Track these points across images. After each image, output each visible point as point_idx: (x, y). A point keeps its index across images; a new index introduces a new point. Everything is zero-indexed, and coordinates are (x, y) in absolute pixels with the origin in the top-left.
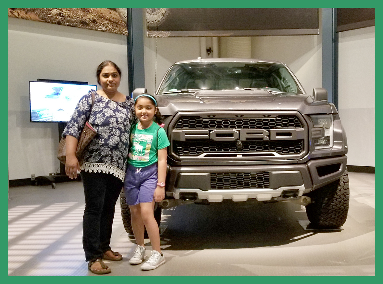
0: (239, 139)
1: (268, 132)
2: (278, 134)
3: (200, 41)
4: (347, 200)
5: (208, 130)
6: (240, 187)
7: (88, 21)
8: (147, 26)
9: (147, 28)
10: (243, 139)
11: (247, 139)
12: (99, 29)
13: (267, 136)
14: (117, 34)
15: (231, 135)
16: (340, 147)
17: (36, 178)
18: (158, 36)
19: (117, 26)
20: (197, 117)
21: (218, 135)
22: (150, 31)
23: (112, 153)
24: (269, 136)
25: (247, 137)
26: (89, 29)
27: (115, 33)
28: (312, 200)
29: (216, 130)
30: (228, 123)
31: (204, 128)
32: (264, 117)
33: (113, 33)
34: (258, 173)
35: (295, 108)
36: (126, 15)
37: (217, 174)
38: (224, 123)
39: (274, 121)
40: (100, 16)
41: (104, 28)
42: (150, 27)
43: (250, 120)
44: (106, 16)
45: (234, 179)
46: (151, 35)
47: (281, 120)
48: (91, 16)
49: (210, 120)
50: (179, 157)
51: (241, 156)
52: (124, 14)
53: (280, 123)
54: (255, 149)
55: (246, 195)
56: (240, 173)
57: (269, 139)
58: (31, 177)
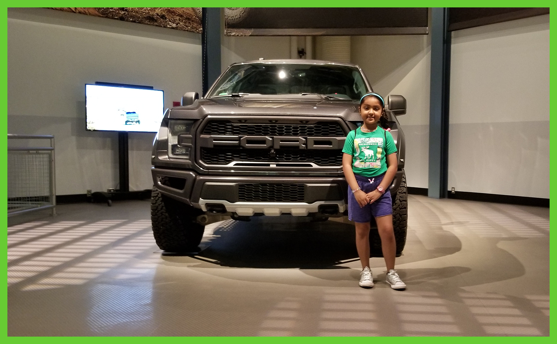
0: (272, 147)
1: (304, 140)
2: (316, 142)
3: (290, 40)
4: (403, 220)
5: (238, 136)
6: (272, 200)
7: (155, 17)
8: (225, 23)
9: (225, 26)
10: (277, 147)
11: (282, 147)
12: (168, 26)
13: (303, 144)
14: (190, 31)
15: (264, 142)
17: (93, 194)
18: (238, 34)
19: (189, 23)
20: (228, 121)
21: (249, 141)
22: (229, 29)
24: (306, 144)
25: (281, 145)
26: (157, 26)
27: (187, 31)
29: (247, 136)
30: (261, 129)
31: (234, 134)
32: (301, 123)
33: (185, 30)
34: (291, 185)
35: (338, 115)
36: (201, 10)
37: (246, 184)
38: (256, 129)
39: (313, 128)
40: (170, 11)
41: (175, 24)
42: (228, 24)
43: (285, 126)
44: (177, 11)
45: (264, 191)
46: (230, 34)
47: (320, 127)
48: (160, 11)
49: (241, 125)
50: (206, 165)
51: (274, 166)
52: (198, 9)
53: (320, 130)
54: (290, 159)
55: (278, 209)
56: (272, 184)
57: (307, 148)
58: (86, 193)
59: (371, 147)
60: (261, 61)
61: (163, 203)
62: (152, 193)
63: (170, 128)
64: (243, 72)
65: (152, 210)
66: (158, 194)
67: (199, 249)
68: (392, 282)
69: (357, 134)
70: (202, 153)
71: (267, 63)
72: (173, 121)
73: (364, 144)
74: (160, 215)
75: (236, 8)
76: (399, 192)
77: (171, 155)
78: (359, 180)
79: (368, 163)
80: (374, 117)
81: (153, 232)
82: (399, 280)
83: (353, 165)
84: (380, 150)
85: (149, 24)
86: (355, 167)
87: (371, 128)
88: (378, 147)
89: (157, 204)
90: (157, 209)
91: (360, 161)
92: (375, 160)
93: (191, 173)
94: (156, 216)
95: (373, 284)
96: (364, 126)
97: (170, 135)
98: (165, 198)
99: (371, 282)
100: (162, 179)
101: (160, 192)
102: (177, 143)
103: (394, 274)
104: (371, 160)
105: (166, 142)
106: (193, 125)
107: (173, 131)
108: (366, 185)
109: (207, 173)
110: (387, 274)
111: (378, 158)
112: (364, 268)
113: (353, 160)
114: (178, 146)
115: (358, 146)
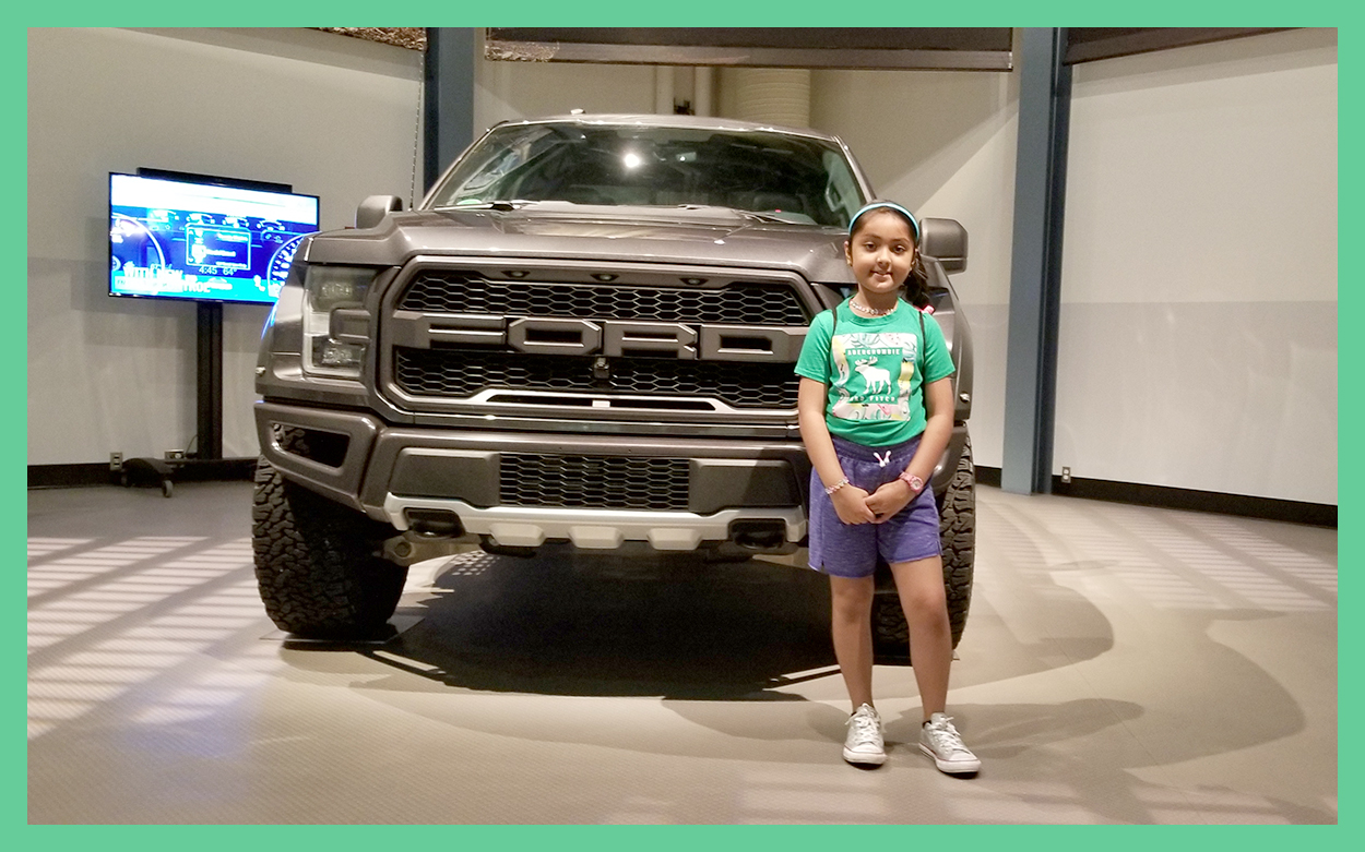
0: (600, 351)
1: (693, 332)
2: (728, 342)
4: (962, 565)
5: (501, 318)
6: (595, 502)
10: (613, 350)
11: (626, 351)
13: (690, 345)
14: (394, 44)
15: (575, 336)
17: (125, 464)
18: (520, 55)
20: (474, 273)
21: (533, 334)
22: (496, 42)
24: (697, 345)
25: (627, 346)
27: (387, 42)
29: (527, 318)
30: (569, 298)
31: (493, 309)
32: (685, 285)
33: (379, 41)
34: (653, 462)
35: (789, 264)
37: (522, 457)
38: (555, 297)
39: (717, 300)
43: (639, 292)
45: (574, 476)
46: (499, 54)
47: (739, 297)
49: (512, 287)
50: (408, 398)
51: (605, 406)
53: (738, 305)
54: (652, 386)
55: (614, 529)
56: (597, 458)
57: (699, 356)
58: (108, 461)
59: (881, 361)
60: (577, 117)
61: (287, 503)
62: (258, 472)
63: (310, 289)
64: (527, 147)
65: (257, 521)
66: (274, 475)
67: (392, 629)
68: (940, 750)
69: (839, 321)
70: (398, 364)
71: (592, 123)
72: (319, 271)
73: (864, 352)
74: (279, 535)
76: (953, 487)
77: (310, 367)
78: (845, 455)
79: (873, 407)
80: (891, 274)
81: (256, 583)
82: (959, 746)
83: (828, 410)
84: (908, 369)
86: (834, 416)
87: (881, 303)
88: (905, 361)
89: (269, 504)
90: (269, 517)
91: (852, 399)
92: (893, 399)
93: (365, 420)
94: (267, 539)
95: (884, 755)
96: (859, 297)
97: (309, 309)
98: (292, 489)
99: (880, 750)
100: (287, 433)
101: (278, 471)
102: (327, 333)
103: (944, 728)
104: (882, 398)
105: (296, 329)
106: (375, 283)
107: (317, 300)
108: (865, 469)
109: (410, 421)
110: (924, 724)
111: (902, 393)
112: (856, 705)
113: (830, 396)
114: (331, 340)
115: (843, 357)
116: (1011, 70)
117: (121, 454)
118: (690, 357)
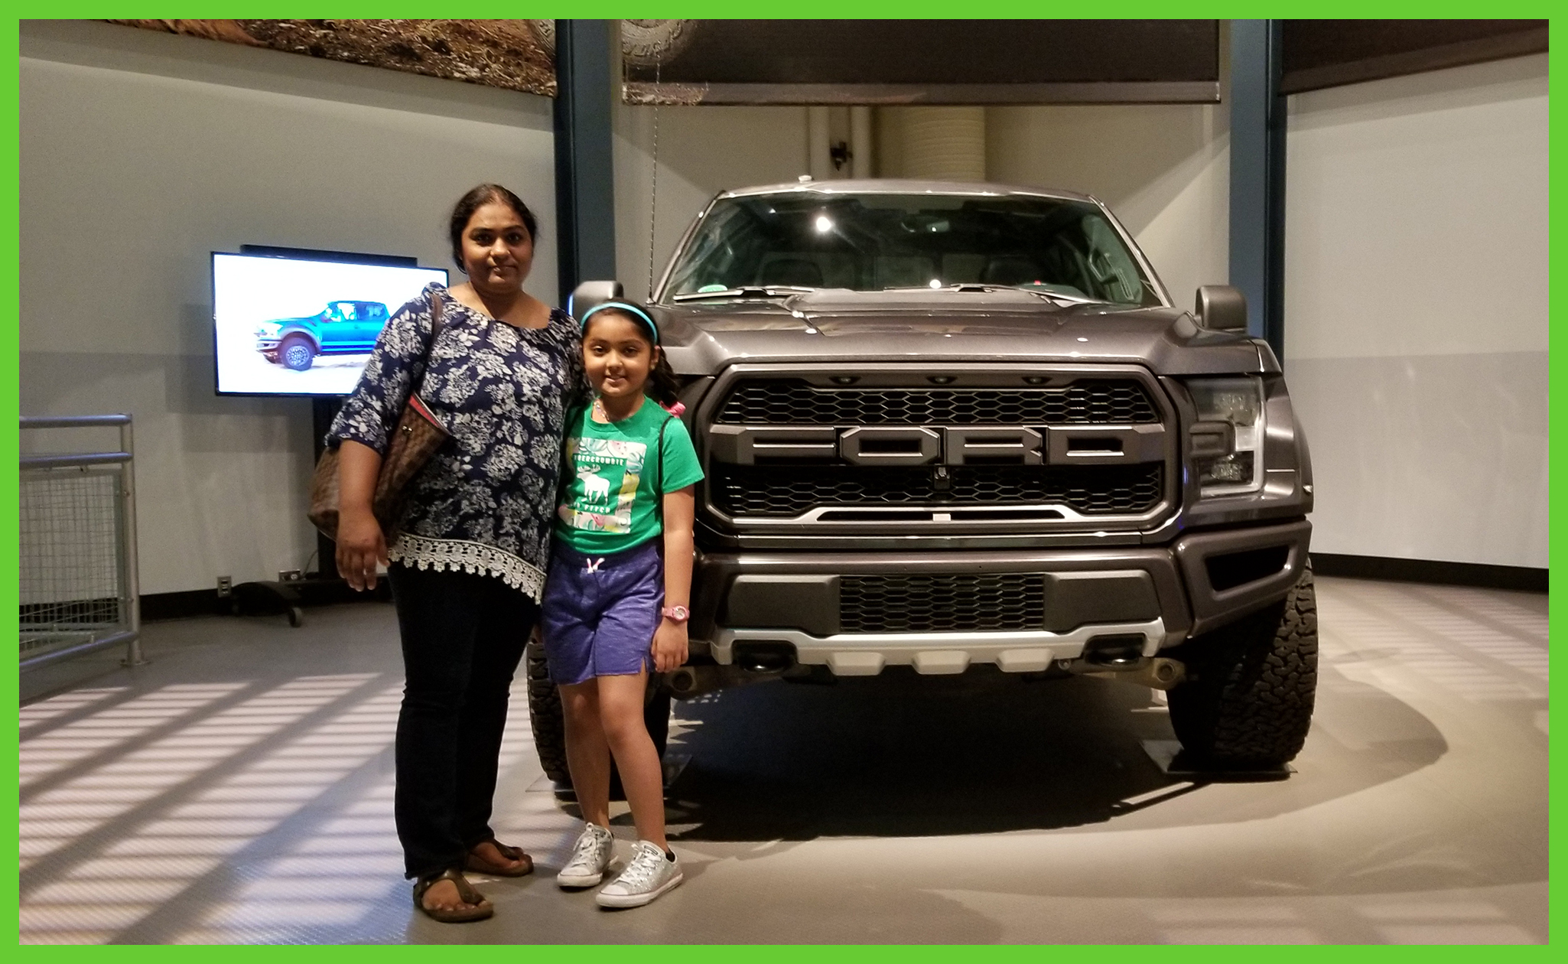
0: (940, 459)
1: (1039, 435)
2: (1076, 443)
3: (808, 118)
5: (831, 428)
6: (942, 624)
7: (417, 46)
8: (624, 66)
9: (624, 73)
10: (955, 458)
11: (969, 459)
12: (457, 75)
13: (1037, 450)
14: (521, 91)
15: (913, 444)
16: (1287, 491)
17: (236, 590)
18: (662, 99)
19: (519, 65)
20: (797, 381)
21: (867, 444)
22: (635, 84)
23: (499, 504)
24: (1042, 449)
25: (969, 452)
26: (422, 73)
27: (513, 88)
28: (1189, 671)
29: (860, 428)
30: (903, 403)
31: (822, 419)
32: (1026, 384)
33: (504, 87)
34: (1005, 578)
35: (1135, 354)
36: (552, 27)
37: (861, 579)
38: (888, 404)
39: (1062, 399)
40: (463, 30)
41: (476, 70)
42: (633, 70)
43: (978, 394)
44: (480, 29)
46: (639, 98)
47: (1085, 394)
48: (430, 28)
49: (840, 394)
50: (730, 520)
51: (946, 518)
52: (544, 24)
53: (1084, 403)
54: (994, 496)
55: (962, 653)
57: (1044, 461)
58: (215, 586)
60: (806, 184)
70: (717, 483)
75: (657, 21)
85: (399, 69)
109: (735, 546)
116: (1219, 102)
117: (230, 577)
118: (1036, 462)
